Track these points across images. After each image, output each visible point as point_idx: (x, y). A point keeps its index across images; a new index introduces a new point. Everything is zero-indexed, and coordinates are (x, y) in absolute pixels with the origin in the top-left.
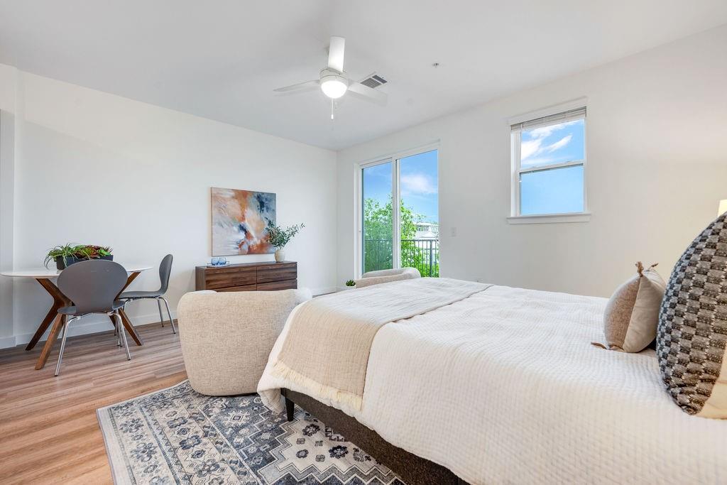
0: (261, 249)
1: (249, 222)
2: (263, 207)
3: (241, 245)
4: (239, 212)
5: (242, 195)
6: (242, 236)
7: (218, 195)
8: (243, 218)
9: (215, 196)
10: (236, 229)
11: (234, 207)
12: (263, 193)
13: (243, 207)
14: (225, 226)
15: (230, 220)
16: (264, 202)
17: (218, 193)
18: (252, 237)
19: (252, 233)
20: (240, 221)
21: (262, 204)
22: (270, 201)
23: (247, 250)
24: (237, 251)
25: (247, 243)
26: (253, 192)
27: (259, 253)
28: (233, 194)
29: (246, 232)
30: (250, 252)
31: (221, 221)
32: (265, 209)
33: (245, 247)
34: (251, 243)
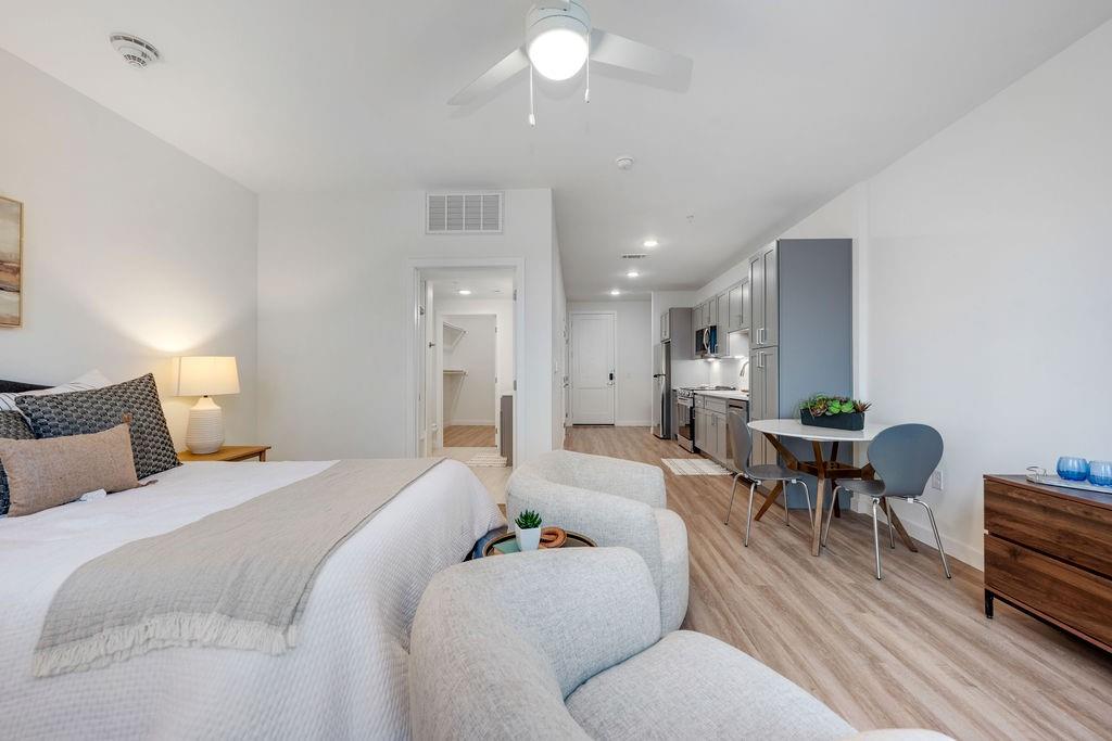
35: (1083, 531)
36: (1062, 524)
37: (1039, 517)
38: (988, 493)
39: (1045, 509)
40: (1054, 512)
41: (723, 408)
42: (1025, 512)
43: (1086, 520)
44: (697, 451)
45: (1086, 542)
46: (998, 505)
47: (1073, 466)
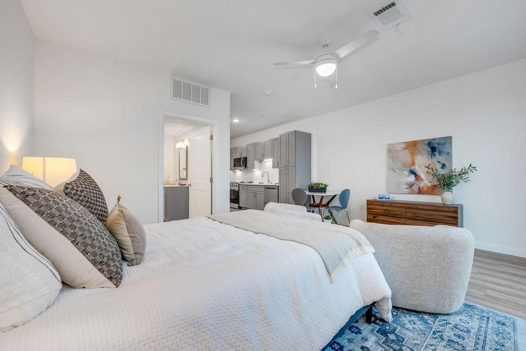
0: (432, 190)
1: (419, 167)
2: (435, 151)
3: (411, 186)
4: (410, 159)
5: (412, 146)
6: (412, 178)
7: (392, 149)
8: (413, 164)
9: (391, 150)
10: (406, 173)
11: (405, 156)
12: (434, 139)
13: (413, 155)
14: (397, 171)
15: (401, 166)
16: (434, 147)
17: (392, 148)
18: (422, 180)
19: (423, 176)
20: (410, 166)
21: (433, 150)
22: (444, 144)
23: (417, 191)
24: (408, 190)
25: (417, 185)
26: (424, 140)
27: (429, 194)
28: (403, 146)
29: (416, 175)
30: (420, 192)
31: (394, 168)
32: (437, 153)
33: (415, 188)
34: (422, 185)
35: (390, 208)
36: (385, 208)
37: (380, 207)
38: (368, 204)
39: (382, 205)
40: (384, 206)
41: (263, 189)
42: (377, 207)
43: (390, 206)
44: (240, 208)
45: (390, 211)
46: (370, 206)
47: (382, 196)
